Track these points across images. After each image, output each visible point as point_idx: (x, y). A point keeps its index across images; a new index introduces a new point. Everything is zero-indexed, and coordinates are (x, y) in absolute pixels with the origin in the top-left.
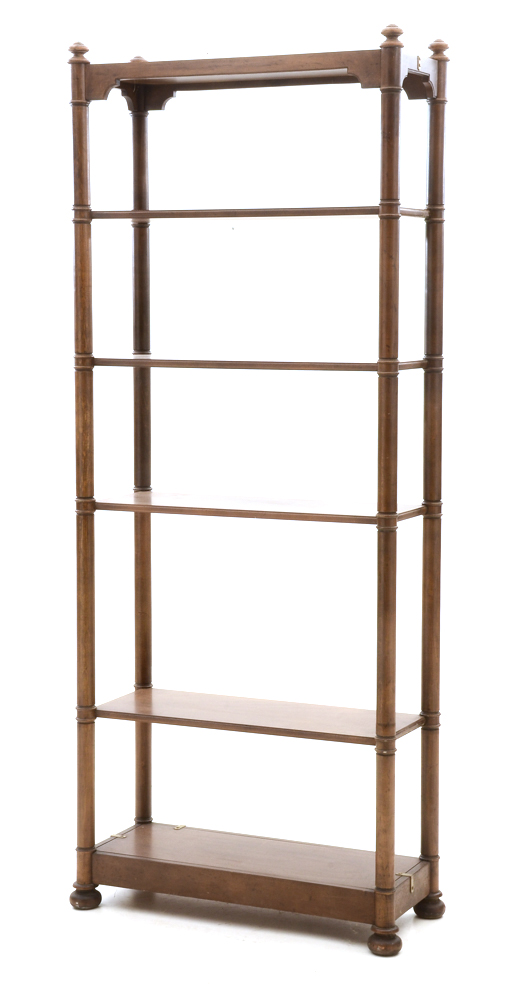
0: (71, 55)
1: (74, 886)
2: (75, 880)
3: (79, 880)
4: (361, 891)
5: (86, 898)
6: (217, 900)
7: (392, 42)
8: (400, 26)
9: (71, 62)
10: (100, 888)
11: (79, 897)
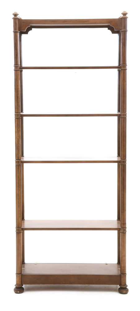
0: (13, 16)
1: (15, 286)
2: (15, 284)
3: (17, 284)
4: (116, 275)
5: (19, 289)
6: (67, 284)
7: (124, 17)
8: (127, 12)
9: (13, 18)
10: (24, 286)
11: (16, 289)
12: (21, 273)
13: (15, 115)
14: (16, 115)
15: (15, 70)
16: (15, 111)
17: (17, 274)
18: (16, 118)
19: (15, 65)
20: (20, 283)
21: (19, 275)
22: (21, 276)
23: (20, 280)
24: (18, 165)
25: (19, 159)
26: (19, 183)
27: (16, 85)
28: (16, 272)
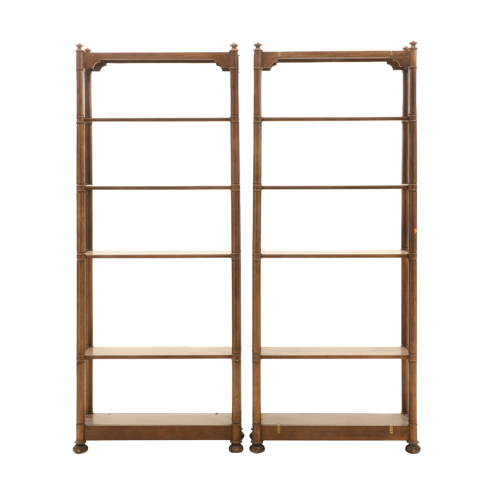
5: (80, 448)
10: (87, 443)
11: (76, 447)
12: (84, 423)
13: (77, 187)
14: (79, 188)
15: (77, 123)
16: (77, 181)
17: (78, 424)
18: (78, 192)
19: (77, 115)
20: (82, 438)
21: (80, 426)
22: (83, 427)
23: (82, 434)
24: (80, 261)
25: (83, 252)
26: (81, 288)
27: (79, 145)
28: (77, 421)
